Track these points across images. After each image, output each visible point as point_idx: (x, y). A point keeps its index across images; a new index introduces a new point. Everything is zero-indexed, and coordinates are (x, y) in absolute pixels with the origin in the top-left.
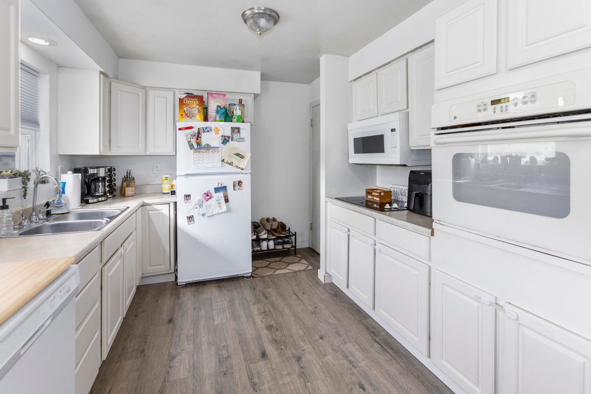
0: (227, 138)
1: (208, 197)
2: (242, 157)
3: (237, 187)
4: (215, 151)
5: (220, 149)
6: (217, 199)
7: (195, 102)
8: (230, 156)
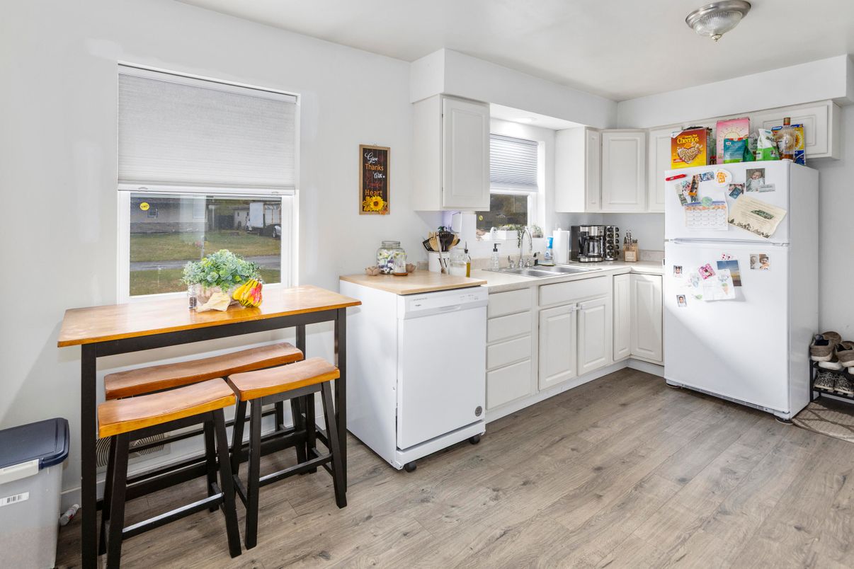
0: (740, 187)
1: (707, 274)
2: (768, 217)
3: (758, 264)
4: (719, 208)
5: (726, 204)
6: (720, 278)
7: (693, 140)
8: (744, 214)
